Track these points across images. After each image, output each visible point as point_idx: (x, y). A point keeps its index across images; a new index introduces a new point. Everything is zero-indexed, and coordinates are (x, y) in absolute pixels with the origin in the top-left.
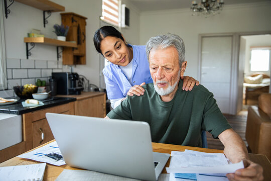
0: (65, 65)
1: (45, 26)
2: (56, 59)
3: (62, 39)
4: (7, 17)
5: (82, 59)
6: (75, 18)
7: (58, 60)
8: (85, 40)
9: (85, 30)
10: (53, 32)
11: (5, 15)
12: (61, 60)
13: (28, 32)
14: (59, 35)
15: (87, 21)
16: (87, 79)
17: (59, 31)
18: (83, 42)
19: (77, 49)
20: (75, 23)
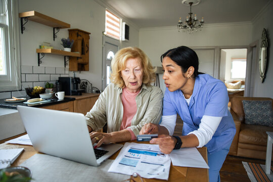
0: (71, 71)
1: (54, 40)
2: (64, 66)
3: (68, 50)
4: (22, 33)
5: (85, 66)
6: (80, 33)
8: (88, 51)
9: (88, 43)
10: (61, 44)
11: (21, 31)
12: (68, 67)
13: (40, 45)
14: (65, 47)
16: (90, 83)
17: (66, 44)
19: (81, 58)
20: (79, 37)
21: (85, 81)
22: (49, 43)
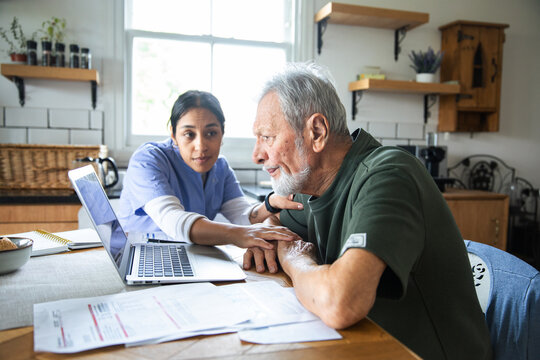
0: (443, 132)
1: (396, 58)
2: (422, 120)
5: (491, 120)
6: (468, 31)
7: (426, 121)
8: (497, 76)
9: (500, 53)
10: (411, 66)
12: (433, 121)
13: (358, 73)
14: (420, 72)
15: (506, 31)
16: (507, 167)
18: (493, 80)
19: (470, 97)
20: (467, 43)
21: (489, 160)
22: (378, 68)
